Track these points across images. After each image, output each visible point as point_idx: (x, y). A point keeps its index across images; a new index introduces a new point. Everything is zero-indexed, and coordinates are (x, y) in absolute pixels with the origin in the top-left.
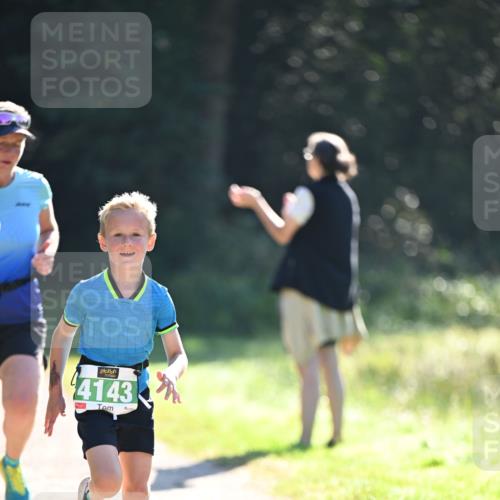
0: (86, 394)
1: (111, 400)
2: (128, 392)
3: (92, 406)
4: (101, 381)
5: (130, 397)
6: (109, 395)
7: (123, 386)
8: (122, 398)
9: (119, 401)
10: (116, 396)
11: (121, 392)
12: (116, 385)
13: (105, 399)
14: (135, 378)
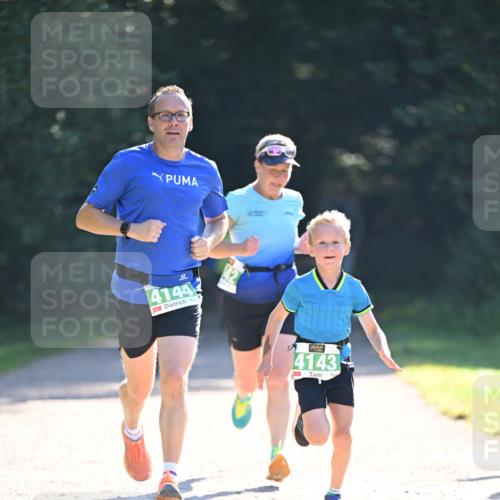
0: (301, 365)
1: (320, 369)
2: (333, 362)
3: (306, 374)
4: (312, 355)
5: (335, 366)
6: (318, 365)
7: (329, 358)
8: (329, 367)
9: (326, 369)
10: (323, 366)
11: (328, 362)
12: (323, 357)
13: (314, 369)
14: (338, 352)
